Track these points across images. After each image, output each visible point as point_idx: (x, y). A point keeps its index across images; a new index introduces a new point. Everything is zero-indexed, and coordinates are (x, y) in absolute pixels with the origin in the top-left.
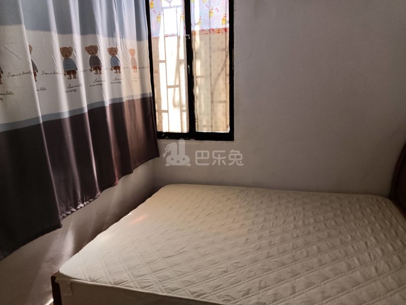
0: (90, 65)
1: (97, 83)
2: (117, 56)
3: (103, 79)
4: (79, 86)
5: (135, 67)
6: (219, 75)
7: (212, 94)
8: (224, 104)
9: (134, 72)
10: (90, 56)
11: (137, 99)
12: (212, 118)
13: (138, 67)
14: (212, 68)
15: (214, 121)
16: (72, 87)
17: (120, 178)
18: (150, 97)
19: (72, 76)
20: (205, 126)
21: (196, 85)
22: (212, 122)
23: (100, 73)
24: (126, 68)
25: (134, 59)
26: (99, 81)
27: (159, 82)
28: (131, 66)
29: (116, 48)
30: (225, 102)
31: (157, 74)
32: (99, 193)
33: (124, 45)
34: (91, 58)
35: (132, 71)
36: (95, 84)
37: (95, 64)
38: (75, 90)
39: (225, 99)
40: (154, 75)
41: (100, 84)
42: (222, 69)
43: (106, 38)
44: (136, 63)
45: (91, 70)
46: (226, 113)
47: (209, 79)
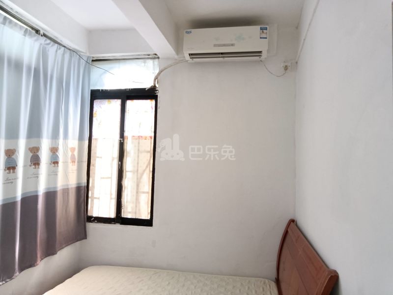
0: (31, 161)
1: (34, 176)
2: (57, 153)
3: (40, 173)
4: (16, 179)
5: (73, 162)
6: (144, 171)
7: (138, 186)
8: (147, 195)
9: (73, 165)
10: (31, 154)
11: (72, 188)
12: (136, 206)
13: (76, 162)
14: (139, 165)
15: (138, 209)
16: (10, 180)
17: (42, 259)
18: (85, 186)
19: (12, 171)
20: (130, 213)
21: (125, 178)
22: (136, 209)
23: (38, 168)
24: (65, 162)
25: (74, 155)
26: (36, 174)
27: (94, 173)
28: (70, 161)
29: (58, 147)
30: (148, 193)
31: (93, 167)
32: (18, 273)
33: (65, 145)
34: (32, 156)
35: (70, 165)
36: (32, 176)
37: (35, 161)
38: (12, 182)
39: (148, 191)
40: (91, 167)
41: (37, 176)
42: (147, 167)
43: (50, 141)
44: (75, 159)
45: (30, 166)
46: (148, 202)
47: (136, 174)
